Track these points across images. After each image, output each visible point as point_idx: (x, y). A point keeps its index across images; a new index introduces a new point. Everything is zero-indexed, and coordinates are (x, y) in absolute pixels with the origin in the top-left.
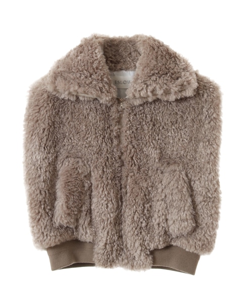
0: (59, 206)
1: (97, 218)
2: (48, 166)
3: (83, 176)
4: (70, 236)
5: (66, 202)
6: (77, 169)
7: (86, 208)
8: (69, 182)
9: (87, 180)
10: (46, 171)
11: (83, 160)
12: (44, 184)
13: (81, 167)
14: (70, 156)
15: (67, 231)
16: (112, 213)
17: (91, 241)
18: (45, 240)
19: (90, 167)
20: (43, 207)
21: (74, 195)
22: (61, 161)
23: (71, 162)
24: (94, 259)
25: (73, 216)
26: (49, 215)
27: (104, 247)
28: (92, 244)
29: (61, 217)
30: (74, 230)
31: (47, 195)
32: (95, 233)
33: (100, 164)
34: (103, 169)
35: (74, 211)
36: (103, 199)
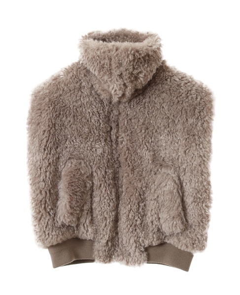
0: (63, 205)
1: (99, 217)
2: (48, 166)
3: (85, 176)
4: (71, 235)
5: (70, 202)
6: (79, 170)
7: (87, 207)
8: (72, 182)
9: (89, 180)
10: (46, 171)
11: (85, 161)
12: (44, 184)
13: (83, 168)
14: (73, 158)
15: (68, 230)
16: (113, 211)
17: (92, 239)
18: (47, 239)
19: (92, 168)
20: (43, 206)
21: (76, 195)
22: (64, 163)
23: (74, 163)
24: (93, 256)
25: (75, 215)
26: (50, 215)
27: (105, 244)
28: (92, 242)
29: (64, 216)
30: (75, 228)
31: (48, 194)
32: (96, 231)
33: (103, 165)
34: (106, 169)
35: (76, 211)
36: (105, 198)
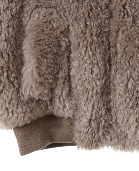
0: (28, 73)
1: (79, 87)
2: (11, 19)
3: (58, 32)
4: (43, 112)
5: (37, 67)
6: (50, 22)
7: (63, 74)
8: (40, 40)
9: (64, 37)
10: (8, 27)
11: (58, 10)
12: (6, 44)
13: (55, 20)
14: (41, 6)
15: (39, 105)
16: (99, 80)
17: (71, 116)
18: (10, 119)
19: (68, 20)
20: (5, 74)
21: (47, 58)
22: (29, 13)
23: (42, 13)
24: (74, 139)
25: (47, 85)
26: (14, 85)
27: (87, 124)
28: (72, 120)
29: (31, 87)
30: (48, 103)
31: (12, 58)
32: (76, 107)
33: (82, 15)
34: (86, 21)
35: (48, 79)
36: (86, 62)
